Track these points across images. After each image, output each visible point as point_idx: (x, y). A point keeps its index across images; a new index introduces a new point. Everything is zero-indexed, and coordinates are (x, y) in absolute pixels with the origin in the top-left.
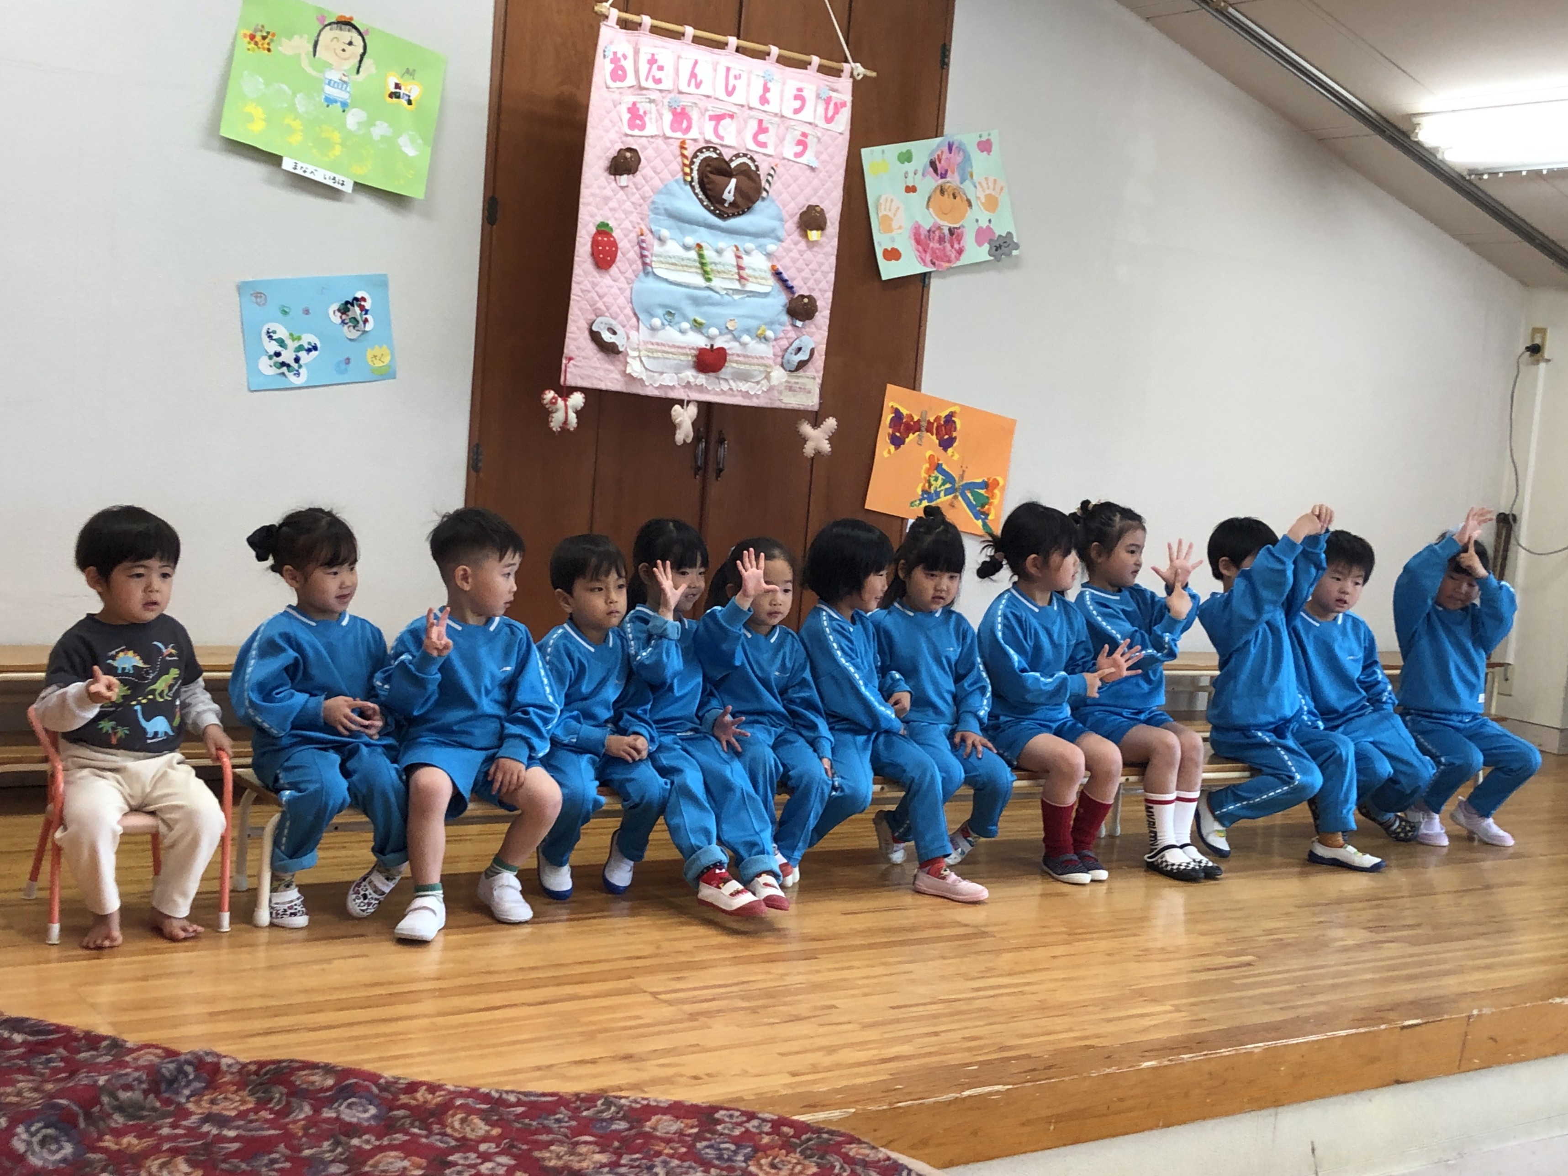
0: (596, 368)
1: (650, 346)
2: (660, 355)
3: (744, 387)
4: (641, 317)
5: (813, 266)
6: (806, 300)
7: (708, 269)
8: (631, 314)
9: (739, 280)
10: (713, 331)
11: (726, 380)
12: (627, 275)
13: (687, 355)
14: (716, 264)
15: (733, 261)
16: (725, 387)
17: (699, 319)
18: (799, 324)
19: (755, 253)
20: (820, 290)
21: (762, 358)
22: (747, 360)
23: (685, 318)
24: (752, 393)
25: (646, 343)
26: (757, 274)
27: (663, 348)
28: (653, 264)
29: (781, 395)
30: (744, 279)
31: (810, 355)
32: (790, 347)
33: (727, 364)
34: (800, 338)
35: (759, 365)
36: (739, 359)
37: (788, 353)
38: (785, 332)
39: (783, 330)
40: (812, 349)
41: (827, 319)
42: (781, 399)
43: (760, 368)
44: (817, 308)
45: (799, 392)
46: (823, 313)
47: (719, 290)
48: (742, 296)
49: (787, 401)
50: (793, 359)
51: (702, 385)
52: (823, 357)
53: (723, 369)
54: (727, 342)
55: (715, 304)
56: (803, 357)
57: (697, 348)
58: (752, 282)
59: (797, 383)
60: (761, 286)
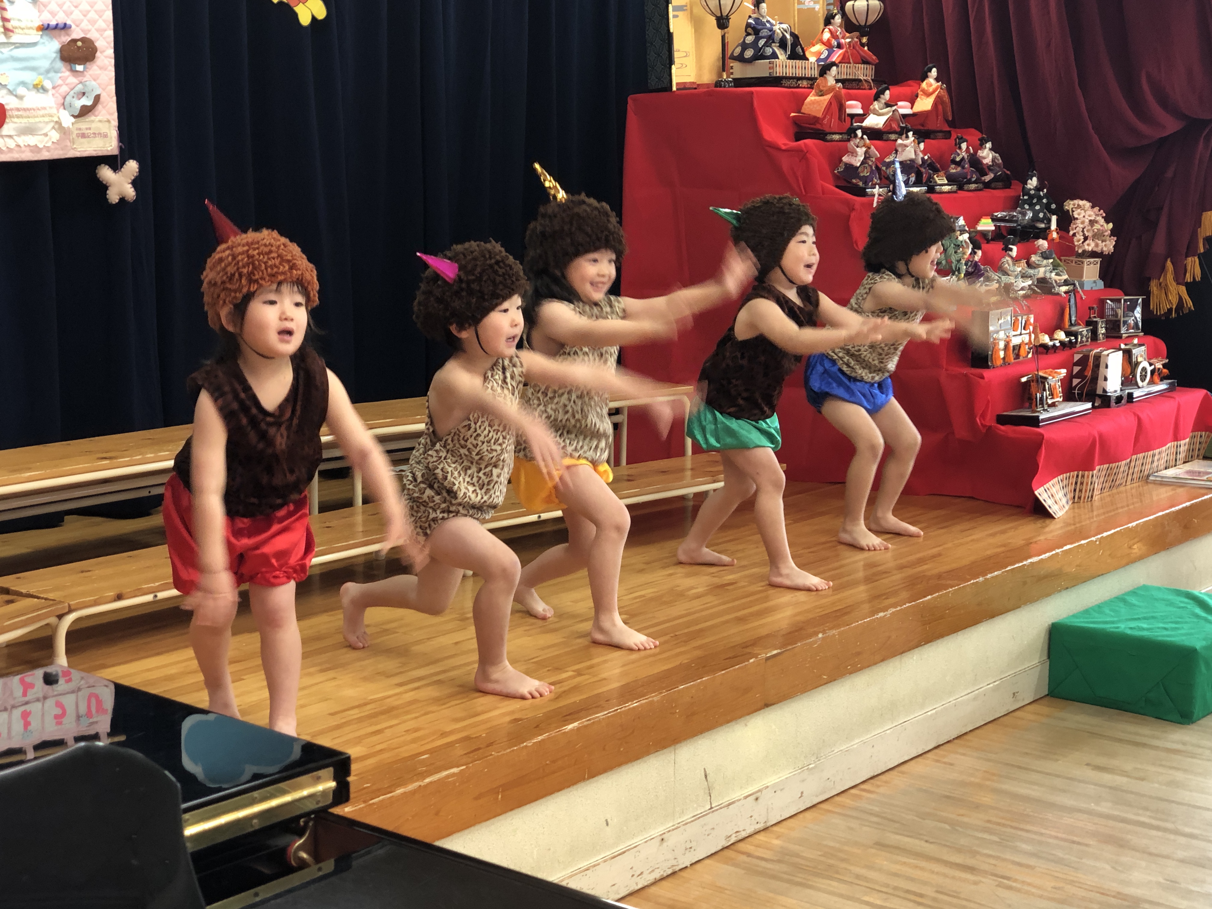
3: (31, 141)
6: (79, 44)
9: (4, 33)
11: (10, 137)
16: (10, 143)
18: (78, 68)
21: (45, 108)
22: (28, 113)
24: (41, 146)
29: (74, 143)
30: (12, 31)
31: (97, 98)
32: (72, 93)
33: (7, 120)
34: (81, 82)
35: (43, 116)
36: (20, 113)
37: (68, 99)
38: (63, 79)
39: (60, 77)
40: (99, 93)
41: (112, 59)
42: (75, 148)
43: (44, 119)
44: (96, 50)
45: (93, 137)
46: (106, 53)
48: (11, 48)
49: (82, 149)
50: (77, 105)
52: (114, 98)
53: (5, 126)
54: (3, 97)
56: (87, 101)
58: (19, 34)
59: (90, 129)
60: (29, 37)
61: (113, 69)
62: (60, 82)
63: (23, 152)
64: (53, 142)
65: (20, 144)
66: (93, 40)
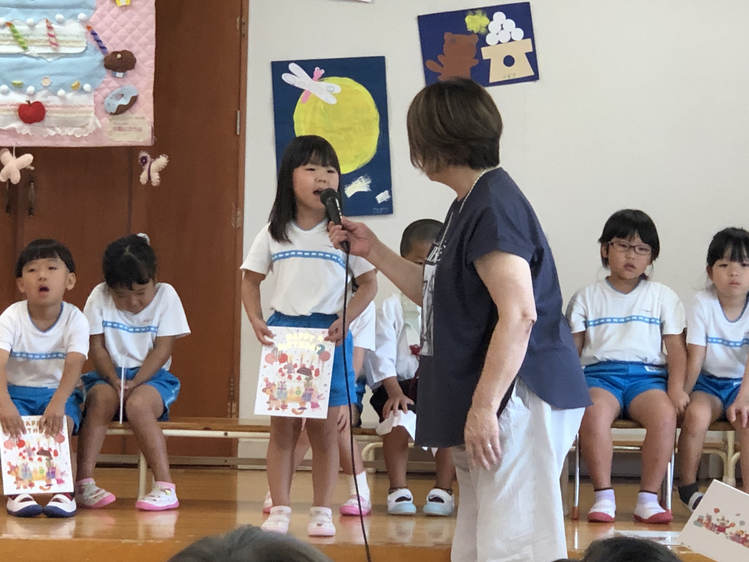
3: (70, 132)
5: (129, 26)
6: (119, 56)
7: (22, 40)
9: (50, 46)
10: (31, 89)
11: (52, 128)
14: (28, 36)
15: (45, 31)
16: (53, 133)
17: (16, 82)
18: (119, 75)
19: (68, 21)
20: (140, 45)
21: (82, 106)
22: (66, 109)
23: (5, 81)
24: (78, 136)
26: (68, 38)
29: (111, 135)
30: (56, 45)
31: (134, 100)
32: (111, 95)
33: (47, 114)
34: (121, 86)
35: (80, 112)
36: (58, 109)
37: (107, 99)
38: (107, 83)
39: (103, 82)
40: (135, 95)
41: (152, 68)
42: (112, 139)
43: (82, 115)
44: (135, 60)
45: (129, 131)
46: (147, 63)
47: (34, 55)
48: (56, 57)
49: (118, 140)
50: (114, 105)
51: (28, 134)
52: (152, 100)
53: (46, 119)
54: (45, 96)
55: (31, 67)
56: (124, 102)
57: (17, 104)
58: (64, 46)
59: (126, 124)
60: (74, 48)
63: (64, 140)
64: (90, 134)
65: (59, 133)
66: (133, 52)
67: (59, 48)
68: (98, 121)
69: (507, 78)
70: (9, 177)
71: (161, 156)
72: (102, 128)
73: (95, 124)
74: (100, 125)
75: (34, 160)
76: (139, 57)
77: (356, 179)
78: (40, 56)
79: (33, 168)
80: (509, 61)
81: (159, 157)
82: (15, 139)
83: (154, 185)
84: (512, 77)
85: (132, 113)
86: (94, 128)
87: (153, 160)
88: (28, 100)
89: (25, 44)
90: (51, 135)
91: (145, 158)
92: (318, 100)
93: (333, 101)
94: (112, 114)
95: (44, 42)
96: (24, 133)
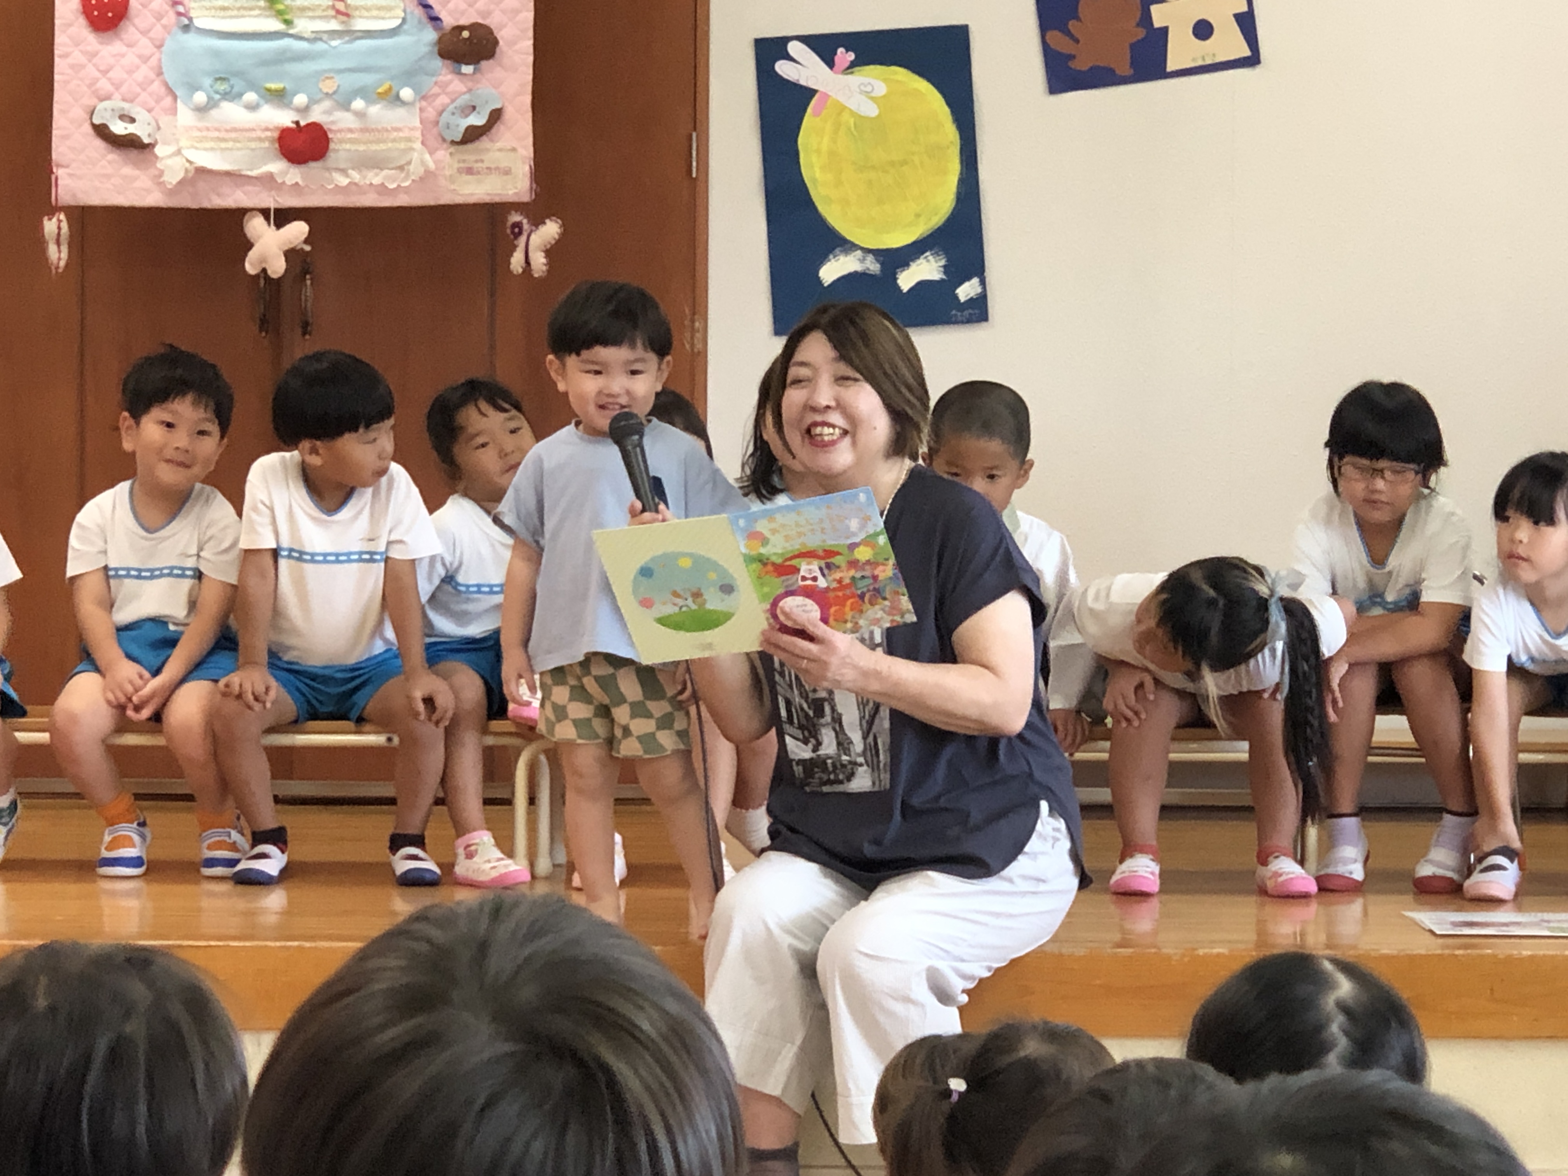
0: (108, 176)
1: (198, 134)
2: (212, 144)
3: (376, 178)
4: (178, 93)
6: (466, 34)
7: (282, 7)
8: (163, 90)
9: (335, 17)
10: (300, 99)
11: (344, 171)
12: (152, 34)
13: (260, 139)
16: (343, 181)
17: (273, 86)
18: (467, 69)
20: (505, 12)
21: (398, 129)
22: (368, 136)
23: (252, 86)
24: (392, 186)
25: (188, 129)
26: (369, 2)
27: (216, 134)
28: (192, 14)
29: (453, 183)
30: (347, 15)
31: (496, 116)
32: (452, 107)
33: (332, 146)
34: (470, 91)
35: (394, 140)
36: (353, 136)
37: (445, 115)
38: (443, 86)
39: (436, 83)
40: (498, 106)
41: (527, 54)
42: (454, 190)
43: (397, 145)
44: (496, 42)
45: (488, 174)
46: (517, 47)
47: (306, 36)
48: (347, 38)
49: (467, 192)
50: (458, 126)
51: (297, 184)
52: (529, 115)
53: (331, 156)
54: (328, 112)
55: (300, 57)
56: (478, 120)
57: (277, 128)
58: (361, 17)
59: (482, 161)
60: (381, 21)
61: (530, 71)
62: (436, 90)
63: (365, 193)
64: (413, 181)
65: (356, 181)
66: (492, 27)
67: (353, 21)
68: (427, 157)
69: (1200, 63)
70: (264, 265)
71: (548, 221)
72: (437, 169)
73: (423, 163)
74: (432, 166)
75: (310, 232)
76: (502, 35)
77: (918, 258)
78: (317, 37)
79: (308, 248)
80: (1203, 30)
81: (544, 223)
82: (273, 193)
83: (536, 275)
84: (1209, 61)
85: (492, 141)
86: (421, 171)
87: (534, 228)
88: (295, 119)
89: (287, 14)
90: (340, 184)
91: (518, 225)
92: (843, 108)
93: (871, 110)
94: (453, 143)
95: (324, 10)
96: (289, 183)
